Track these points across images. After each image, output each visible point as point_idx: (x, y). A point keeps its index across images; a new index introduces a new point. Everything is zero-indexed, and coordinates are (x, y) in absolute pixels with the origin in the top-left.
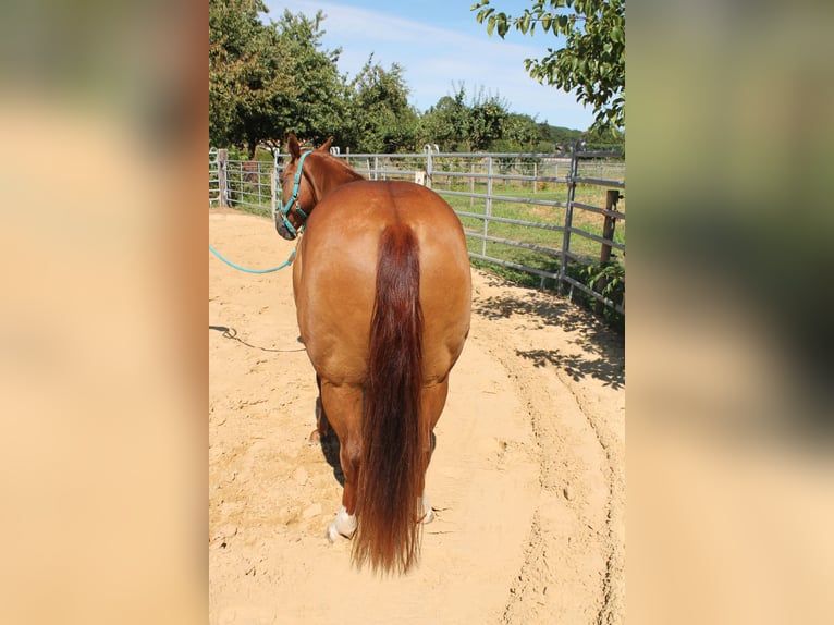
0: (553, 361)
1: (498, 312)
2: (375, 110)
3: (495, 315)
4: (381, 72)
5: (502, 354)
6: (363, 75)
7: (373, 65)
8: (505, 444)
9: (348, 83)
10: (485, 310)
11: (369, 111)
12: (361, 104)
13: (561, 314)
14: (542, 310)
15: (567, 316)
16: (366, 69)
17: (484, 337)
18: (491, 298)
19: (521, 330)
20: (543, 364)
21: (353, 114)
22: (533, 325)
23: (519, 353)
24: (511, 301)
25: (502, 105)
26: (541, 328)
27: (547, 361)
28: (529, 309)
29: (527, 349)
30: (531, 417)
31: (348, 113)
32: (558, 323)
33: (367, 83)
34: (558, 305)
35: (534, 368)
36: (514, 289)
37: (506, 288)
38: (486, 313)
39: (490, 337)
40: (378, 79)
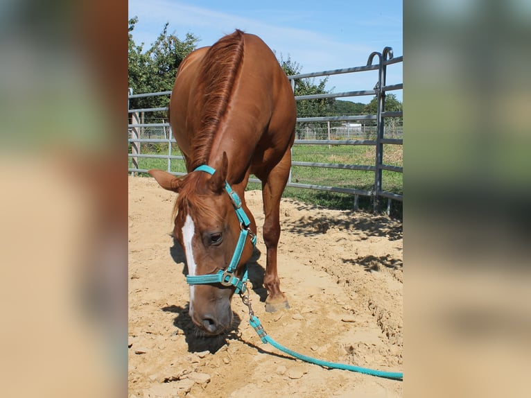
0: (387, 266)
1: (314, 230)
2: (170, 77)
3: (310, 232)
4: (176, 40)
5: (326, 263)
6: (158, 44)
7: (168, 34)
8: (351, 348)
9: (143, 52)
10: (298, 229)
11: (165, 78)
12: (156, 70)
13: (383, 227)
14: (361, 225)
15: (389, 227)
16: (161, 39)
17: (302, 249)
18: (303, 218)
19: (342, 242)
20: (376, 268)
21: (148, 79)
22: (356, 237)
23: (345, 261)
24: (325, 219)
25: (294, 68)
26: (364, 239)
27: (380, 265)
28: (347, 225)
29: (354, 258)
30: (376, 318)
31: (144, 78)
32: (382, 234)
33: (163, 51)
34: (376, 220)
35: (366, 272)
36: (325, 211)
37: (317, 210)
38: (299, 232)
39: (308, 249)
40: (173, 47)
